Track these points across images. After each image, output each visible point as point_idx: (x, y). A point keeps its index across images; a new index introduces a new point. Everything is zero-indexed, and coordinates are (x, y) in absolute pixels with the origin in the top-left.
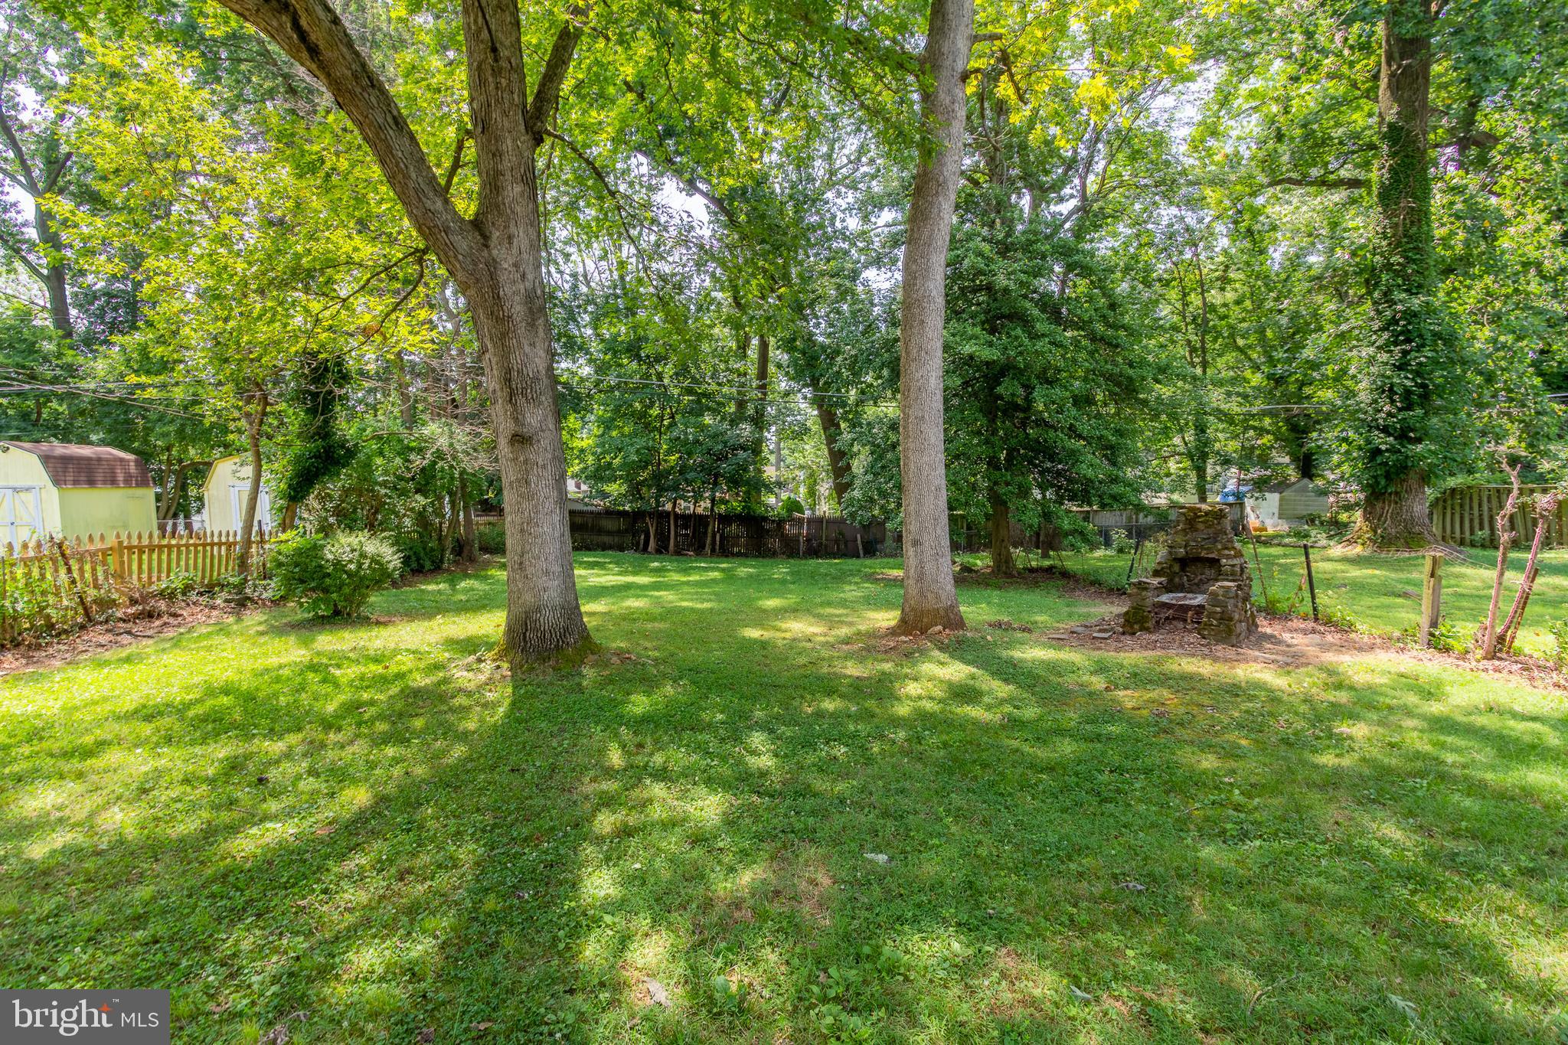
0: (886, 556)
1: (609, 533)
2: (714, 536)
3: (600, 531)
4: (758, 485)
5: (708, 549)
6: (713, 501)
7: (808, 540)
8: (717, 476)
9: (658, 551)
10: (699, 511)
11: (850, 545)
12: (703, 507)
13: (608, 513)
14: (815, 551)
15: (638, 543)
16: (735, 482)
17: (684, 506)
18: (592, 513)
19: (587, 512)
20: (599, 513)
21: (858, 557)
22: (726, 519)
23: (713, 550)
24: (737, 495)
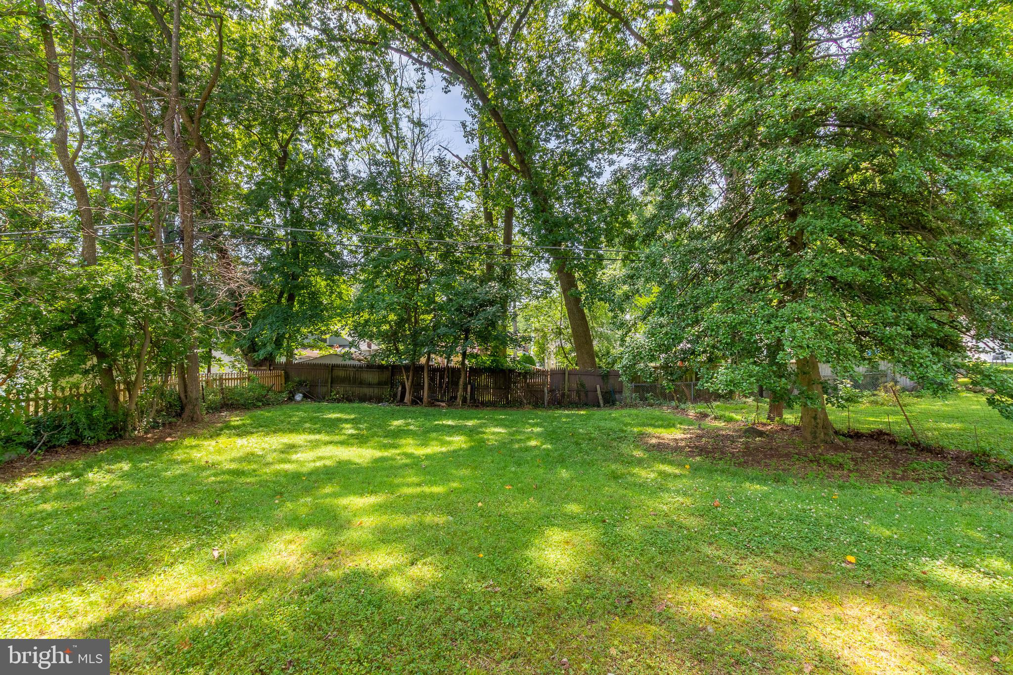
0: (626, 406)
1: (370, 385)
2: (465, 389)
3: (361, 383)
4: (504, 340)
5: (459, 401)
6: (464, 355)
7: (551, 391)
8: (467, 331)
9: (414, 403)
10: (452, 364)
11: (590, 395)
12: (456, 360)
13: (370, 367)
14: (560, 402)
15: (395, 395)
16: (484, 337)
17: (438, 360)
18: (354, 367)
19: (350, 366)
20: (361, 367)
21: (599, 406)
22: (475, 371)
23: (464, 400)
24: (487, 349)
